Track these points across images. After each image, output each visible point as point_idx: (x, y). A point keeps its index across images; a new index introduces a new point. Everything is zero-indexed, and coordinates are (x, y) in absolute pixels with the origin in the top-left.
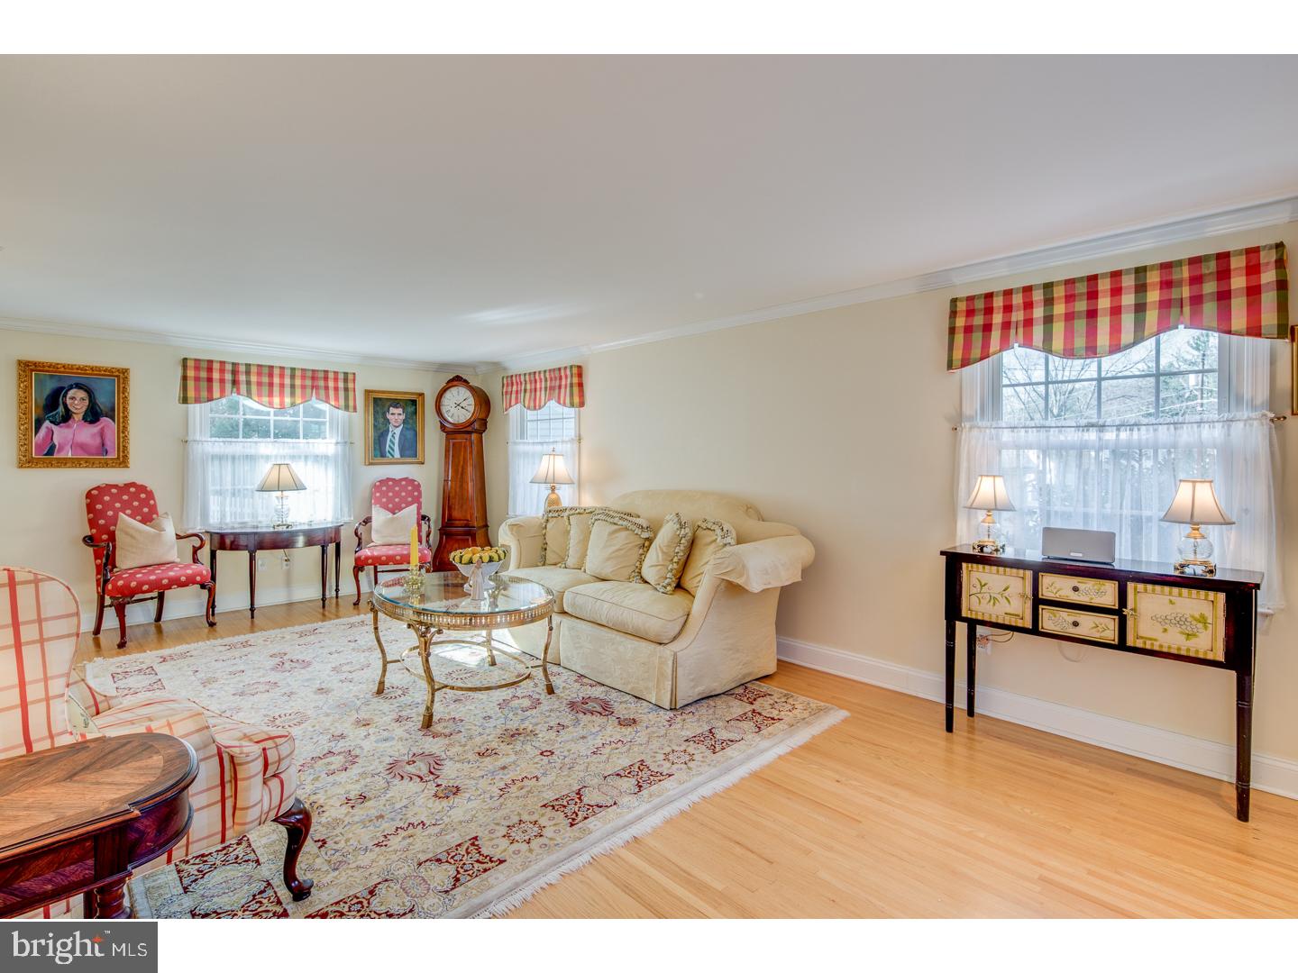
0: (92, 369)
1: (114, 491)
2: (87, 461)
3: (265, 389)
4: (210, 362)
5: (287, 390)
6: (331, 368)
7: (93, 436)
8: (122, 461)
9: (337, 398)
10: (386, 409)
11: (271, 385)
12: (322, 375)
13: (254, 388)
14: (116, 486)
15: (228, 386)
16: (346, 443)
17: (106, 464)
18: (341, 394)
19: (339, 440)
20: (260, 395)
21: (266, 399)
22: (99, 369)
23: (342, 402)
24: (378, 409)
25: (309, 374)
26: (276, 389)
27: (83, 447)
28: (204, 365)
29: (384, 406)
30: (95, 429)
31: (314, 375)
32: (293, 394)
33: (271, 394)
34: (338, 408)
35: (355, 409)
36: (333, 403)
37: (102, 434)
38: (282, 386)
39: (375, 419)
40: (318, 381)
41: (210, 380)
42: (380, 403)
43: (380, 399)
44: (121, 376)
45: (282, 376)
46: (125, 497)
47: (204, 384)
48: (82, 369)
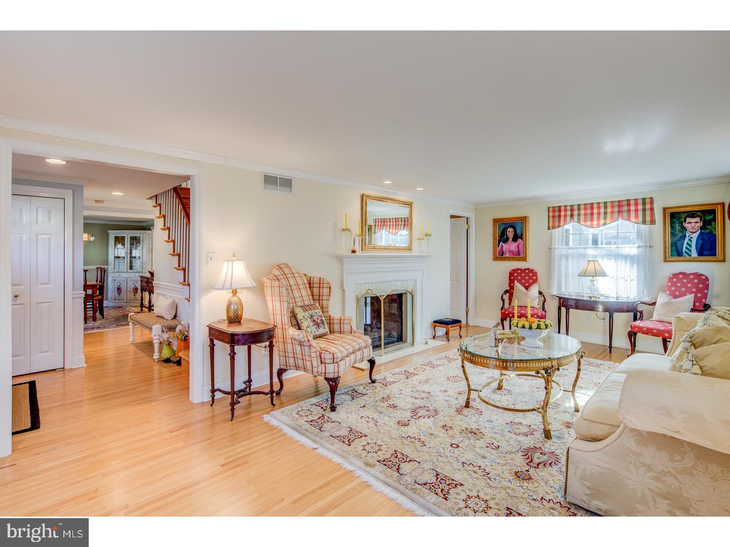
0: (514, 218)
1: (519, 271)
2: (513, 258)
3: (589, 217)
4: (560, 207)
5: (602, 216)
6: (632, 197)
7: (516, 247)
8: (524, 259)
9: (637, 217)
10: (683, 220)
11: (592, 214)
12: (625, 203)
13: (582, 217)
14: (521, 270)
15: (568, 218)
16: (646, 246)
17: (519, 260)
18: (640, 213)
19: (641, 244)
20: (585, 221)
21: (589, 223)
22: (517, 218)
23: (640, 219)
24: (675, 220)
25: (616, 204)
26: (595, 216)
27: (512, 252)
28: (557, 209)
29: (680, 218)
30: (515, 244)
31: (620, 204)
32: (605, 218)
33: (592, 220)
34: (638, 223)
35: (653, 222)
36: (634, 220)
37: (518, 246)
38: (599, 214)
39: (672, 227)
40: (622, 208)
41: (560, 216)
42: (676, 217)
43: (677, 213)
44: (524, 220)
45: (599, 208)
46: (523, 275)
47: (557, 219)
48: (511, 219)
